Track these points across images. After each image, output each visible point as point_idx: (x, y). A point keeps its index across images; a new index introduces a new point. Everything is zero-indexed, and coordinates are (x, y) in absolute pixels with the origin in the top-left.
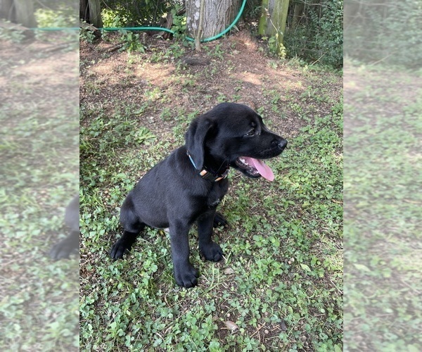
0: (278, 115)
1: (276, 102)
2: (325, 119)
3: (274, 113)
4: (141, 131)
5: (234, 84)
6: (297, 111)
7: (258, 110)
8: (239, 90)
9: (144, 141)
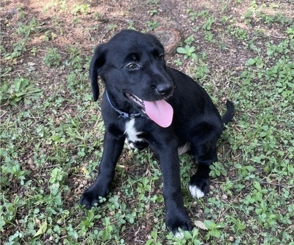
0: (215, 46)
1: (209, 28)
2: (280, 47)
3: (209, 43)
4: (19, 84)
5: (146, 6)
6: (241, 38)
7: (186, 41)
8: (154, 14)
9: (23, 99)
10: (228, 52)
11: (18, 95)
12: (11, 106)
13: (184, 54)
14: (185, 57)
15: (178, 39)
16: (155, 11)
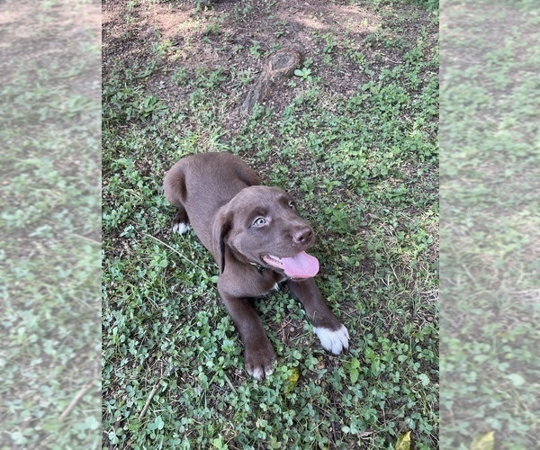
0: (331, 69)
1: (329, 51)
2: (394, 72)
3: (326, 67)
4: (148, 101)
5: (274, 27)
6: (359, 62)
7: (305, 63)
8: (281, 35)
9: (151, 115)
10: (344, 75)
11: (147, 111)
12: (141, 121)
13: (301, 77)
14: (302, 79)
15: (297, 61)
16: (282, 33)
